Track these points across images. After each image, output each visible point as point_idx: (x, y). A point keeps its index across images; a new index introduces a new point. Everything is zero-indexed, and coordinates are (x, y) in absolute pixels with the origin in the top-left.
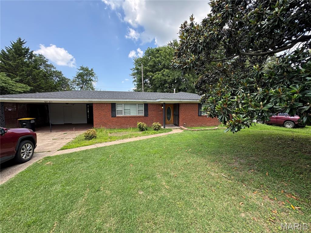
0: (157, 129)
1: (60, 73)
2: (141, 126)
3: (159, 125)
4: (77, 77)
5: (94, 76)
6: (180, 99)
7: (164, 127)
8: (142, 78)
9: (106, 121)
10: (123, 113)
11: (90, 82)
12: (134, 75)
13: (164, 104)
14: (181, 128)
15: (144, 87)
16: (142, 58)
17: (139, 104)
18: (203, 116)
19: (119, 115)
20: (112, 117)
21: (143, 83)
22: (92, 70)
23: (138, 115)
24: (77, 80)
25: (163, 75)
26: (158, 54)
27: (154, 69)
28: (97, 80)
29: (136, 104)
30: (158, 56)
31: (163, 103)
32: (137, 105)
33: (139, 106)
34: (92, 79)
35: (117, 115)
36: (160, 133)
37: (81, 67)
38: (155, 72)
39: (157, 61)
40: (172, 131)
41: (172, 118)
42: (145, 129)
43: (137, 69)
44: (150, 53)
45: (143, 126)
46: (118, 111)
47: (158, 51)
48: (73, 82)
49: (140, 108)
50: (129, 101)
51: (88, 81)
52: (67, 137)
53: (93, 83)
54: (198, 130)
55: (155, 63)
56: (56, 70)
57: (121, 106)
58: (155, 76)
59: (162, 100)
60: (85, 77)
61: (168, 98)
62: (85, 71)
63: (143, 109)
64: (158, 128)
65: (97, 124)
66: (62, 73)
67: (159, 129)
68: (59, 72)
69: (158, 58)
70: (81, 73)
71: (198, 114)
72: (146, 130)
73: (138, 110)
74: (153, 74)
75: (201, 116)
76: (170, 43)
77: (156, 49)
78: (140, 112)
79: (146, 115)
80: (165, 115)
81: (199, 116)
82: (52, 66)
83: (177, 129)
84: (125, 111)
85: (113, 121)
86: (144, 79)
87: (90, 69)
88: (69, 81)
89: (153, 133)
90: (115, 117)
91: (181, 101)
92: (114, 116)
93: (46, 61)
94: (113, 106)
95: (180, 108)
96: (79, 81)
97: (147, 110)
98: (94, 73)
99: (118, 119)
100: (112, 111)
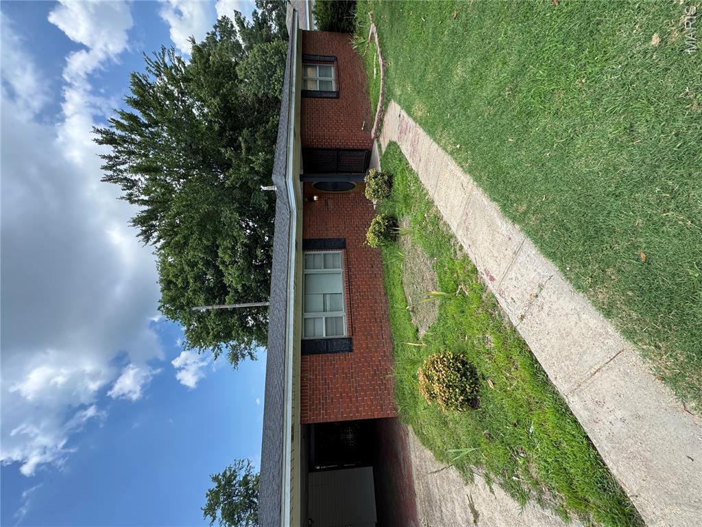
5: (235, 472)
9: (368, 371)
10: (334, 314)
11: (251, 485)
12: (235, 359)
17: (305, 264)
19: (345, 327)
20: (351, 350)
22: (216, 479)
23: (341, 268)
29: (306, 275)
32: (308, 271)
33: (311, 264)
35: (345, 334)
37: (206, 514)
39: (195, 281)
46: (329, 332)
47: (169, 282)
49: (316, 264)
57: (310, 325)
60: (236, 499)
62: (218, 499)
63: (322, 252)
65: (382, 406)
70: (222, 514)
71: (334, 98)
73: (325, 267)
75: (338, 93)
78: (330, 263)
79: (340, 244)
81: (338, 97)
84: (328, 308)
85: (364, 346)
87: (214, 485)
90: (350, 339)
92: (346, 345)
94: (309, 348)
97: (325, 240)
98: (225, 472)
99: (357, 329)
100: (329, 353)
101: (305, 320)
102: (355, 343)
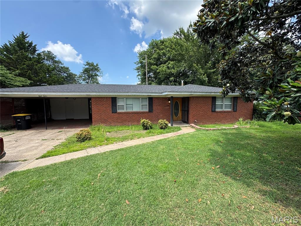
0: (164, 128)
1: (68, 68)
2: (144, 124)
3: (166, 122)
4: (84, 73)
5: (99, 71)
6: (191, 92)
7: (172, 125)
8: (147, 72)
9: (106, 118)
10: (125, 108)
11: (95, 77)
12: (138, 69)
13: (172, 98)
14: (191, 125)
15: (148, 81)
16: (146, 50)
17: (143, 98)
18: (218, 112)
19: (121, 111)
20: (112, 113)
21: (147, 77)
22: (97, 65)
23: (141, 111)
24: (84, 75)
25: (168, 68)
26: (163, 46)
27: (158, 62)
28: (102, 75)
29: (139, 98)
30: (163, 48)
31: (170, 96)
32: (141, 99)
33: (143, 100)
34: (97, 74)
35: (118, 111)
36: (167, 132)
37: (87, 62)
38: (160, 64)
39: (162, 53)
40: (181, 129)
41: (180, 114)
42: (149, 127)
43: (141, 63)
44: (154, 45)
45: (147, 124)
46: (119, 106)
47: (163, 43)
48: (80, 78)
49: (143, 102)
50: (131, 94)
51: (94, 76)
52: (59, 137)
53: (98, 78)
54: (214, 130)
55: (160, 55)
56: (63, 66)
57: (122, 100)
58: (160, 69)
59: (169, 93)
60: (91, 72)
61: (177, 90)
62: (91, 66)
63: (148, 104)
64: (165, 126)
65: (96, 121)
66: (69, 69)
67: (166, 128)
68: (66, 68)
69: (162, 50)
70: (86, 68)
71: (212, 110)
72: (151, 128)
73: (142, 105)
74: (157, 67)
75: (215, 111)
76: (176, 32)
77: (160, 40)
78: (144, 107)
79: (151, 110)
80: (172, 111)
81: (212, 111)
82: (60, 62)
83: (187, 127)
84: (127, 106)
85: (114, 117)
86: (149, 72)
87: (95, 65)
88: (76, 77)
89: (159, 132)
90: (116, 113)
91: (192, 94)
92: (114, 111)
93: (54, 57)
94: (114, 100)
95: (190, 102)
96: (85, 77)
97: (152, 105)
98: (99, 68)
99: (119, 115)
100: (112, 106)
101: (123, 98)
102: (115, 114)
